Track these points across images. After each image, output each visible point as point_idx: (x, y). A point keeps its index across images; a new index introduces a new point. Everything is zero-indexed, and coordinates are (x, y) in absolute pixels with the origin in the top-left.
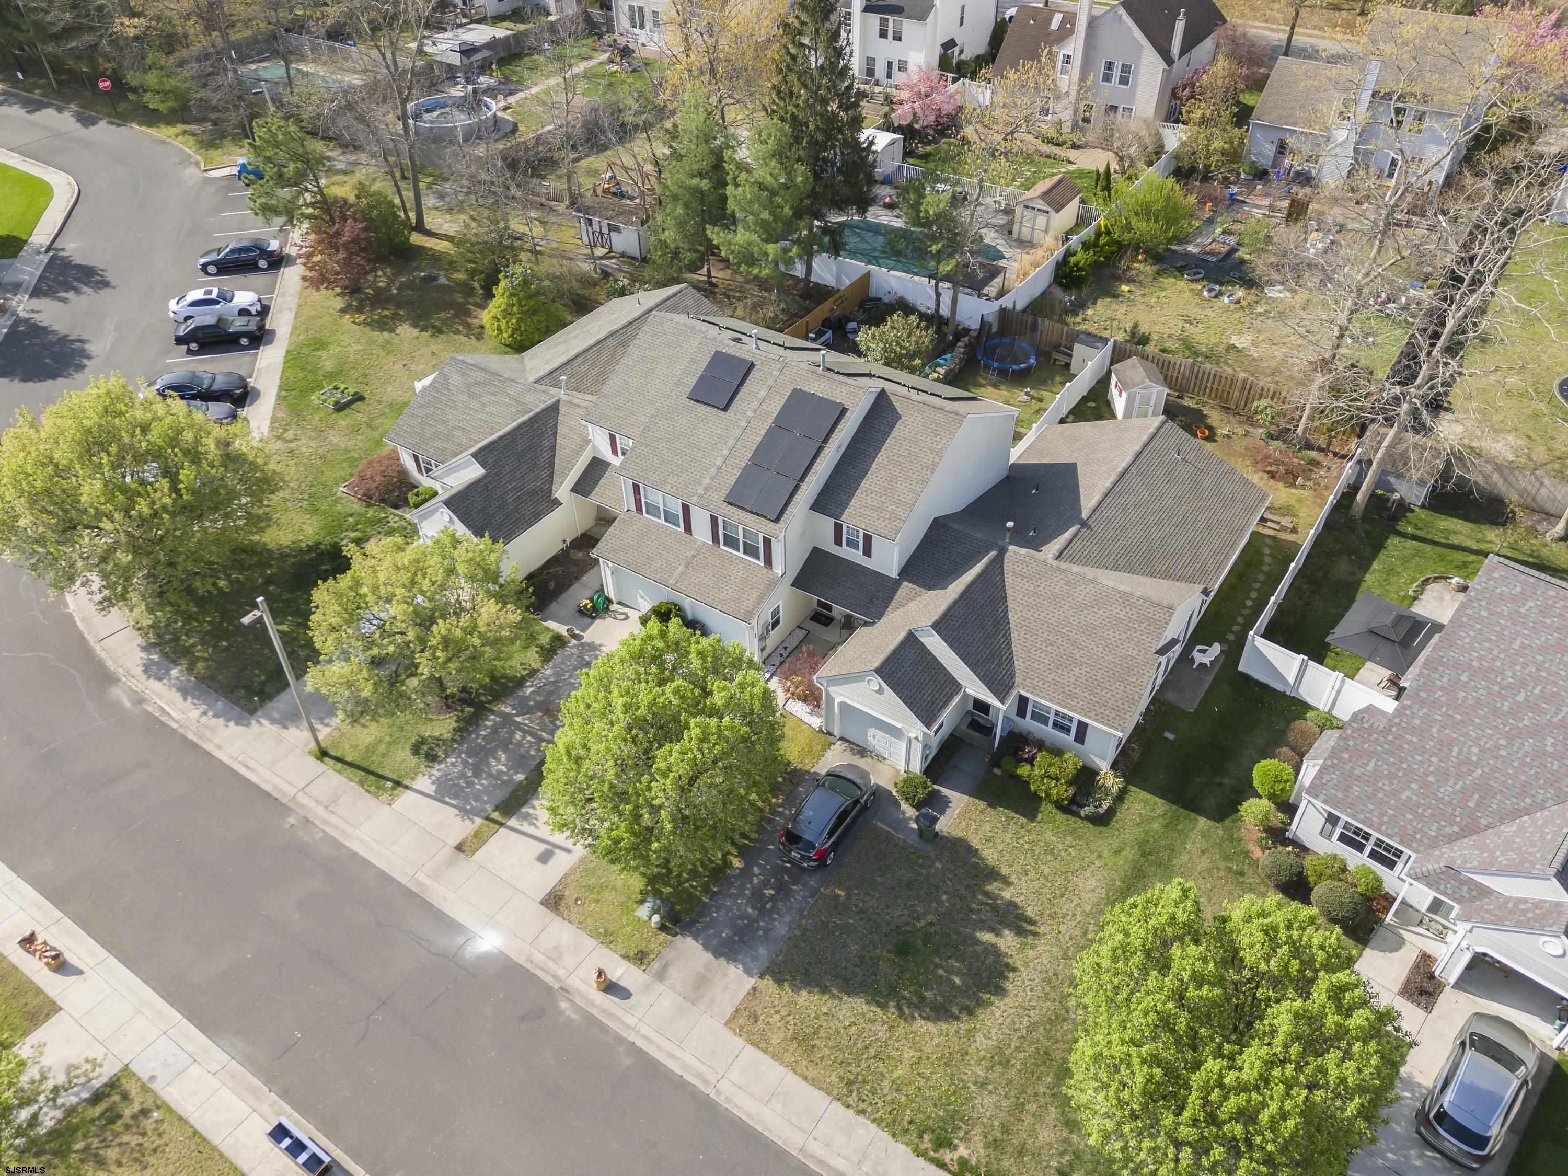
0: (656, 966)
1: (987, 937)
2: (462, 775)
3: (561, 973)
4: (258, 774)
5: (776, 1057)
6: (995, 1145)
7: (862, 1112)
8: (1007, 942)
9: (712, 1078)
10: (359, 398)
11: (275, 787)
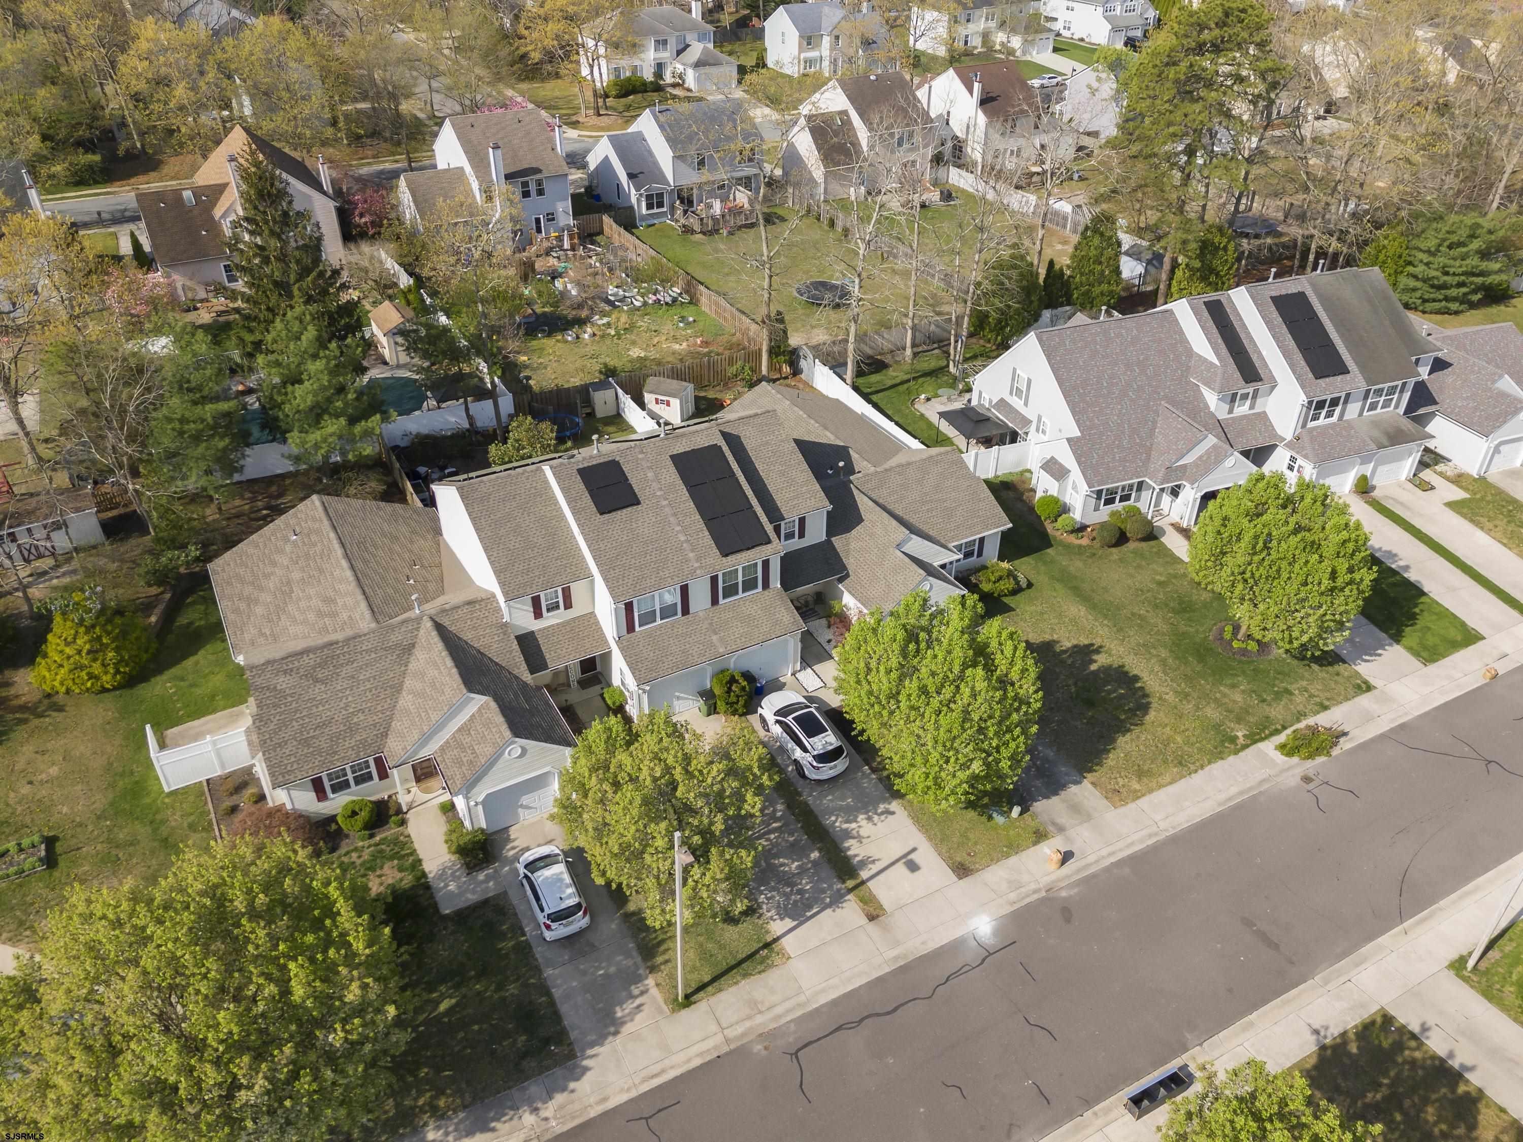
0: (1051, 828)
1: (1094, 667)
2: (787, 896)
3: (1033, 886)
4: (672, 1067)
5: (1151, 791)
6: (1239, 720)
7: (1202, 767)
8: (1101, 660)
9: (1155, 829)
10: (50, 842)
11: (701, 1054)
